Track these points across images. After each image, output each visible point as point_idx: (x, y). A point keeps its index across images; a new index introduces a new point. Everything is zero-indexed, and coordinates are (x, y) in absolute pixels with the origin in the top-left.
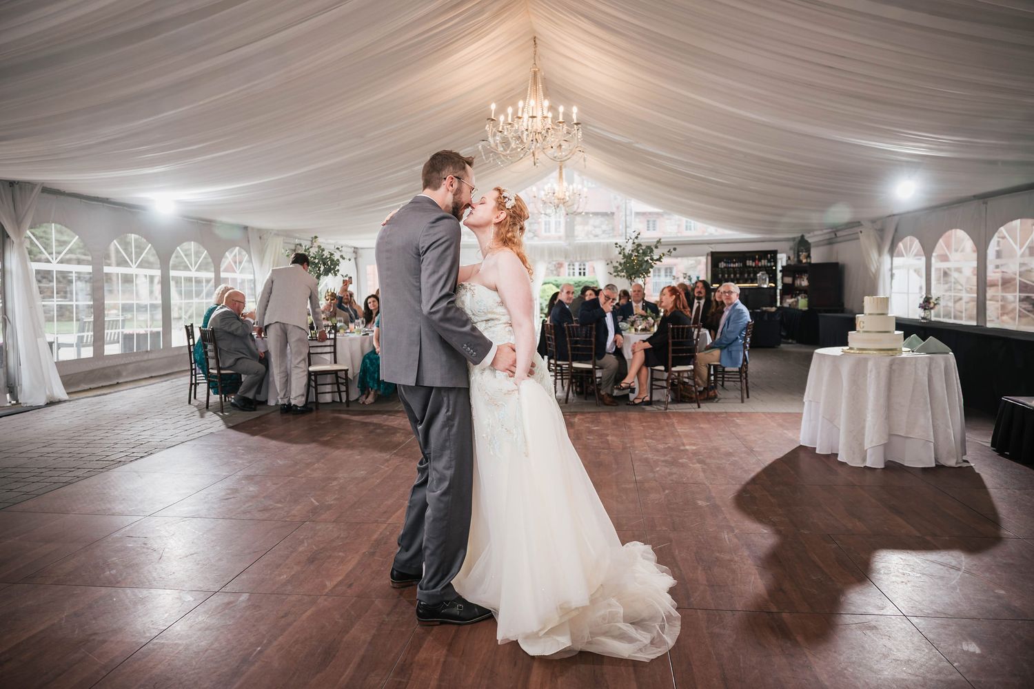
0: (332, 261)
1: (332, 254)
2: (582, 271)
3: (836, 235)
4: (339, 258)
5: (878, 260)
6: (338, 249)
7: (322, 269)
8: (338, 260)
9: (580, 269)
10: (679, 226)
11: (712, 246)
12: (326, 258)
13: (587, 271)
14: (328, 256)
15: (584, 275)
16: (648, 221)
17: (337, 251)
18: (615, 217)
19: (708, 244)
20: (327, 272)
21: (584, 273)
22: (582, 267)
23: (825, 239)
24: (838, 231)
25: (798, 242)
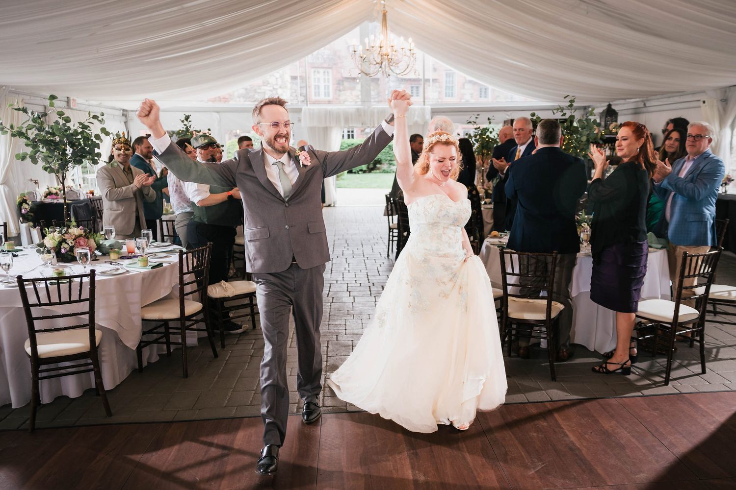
0: (87, 138)
1: (84, 127)
2: (351, 133)
3: (645, 104)
4: (99, 132)
5: (720, 132)
6: (95, 117)
7: (69, 151)
8: (97, 137)
9: (349, 132)
10: (440, 93)
11: (509, 113)
12: (76, 133)
13: (355, 134)
14: (80, 130)
15: (353, 137)
16: (412, 87)
17: (95, 121)
18: (379, 82)
19: (505, 111)
20: (78, 159)
21: (353, 135)
22: (351, 130)
23: (629, 108)
24: (648, 100)
25: (606, 111)
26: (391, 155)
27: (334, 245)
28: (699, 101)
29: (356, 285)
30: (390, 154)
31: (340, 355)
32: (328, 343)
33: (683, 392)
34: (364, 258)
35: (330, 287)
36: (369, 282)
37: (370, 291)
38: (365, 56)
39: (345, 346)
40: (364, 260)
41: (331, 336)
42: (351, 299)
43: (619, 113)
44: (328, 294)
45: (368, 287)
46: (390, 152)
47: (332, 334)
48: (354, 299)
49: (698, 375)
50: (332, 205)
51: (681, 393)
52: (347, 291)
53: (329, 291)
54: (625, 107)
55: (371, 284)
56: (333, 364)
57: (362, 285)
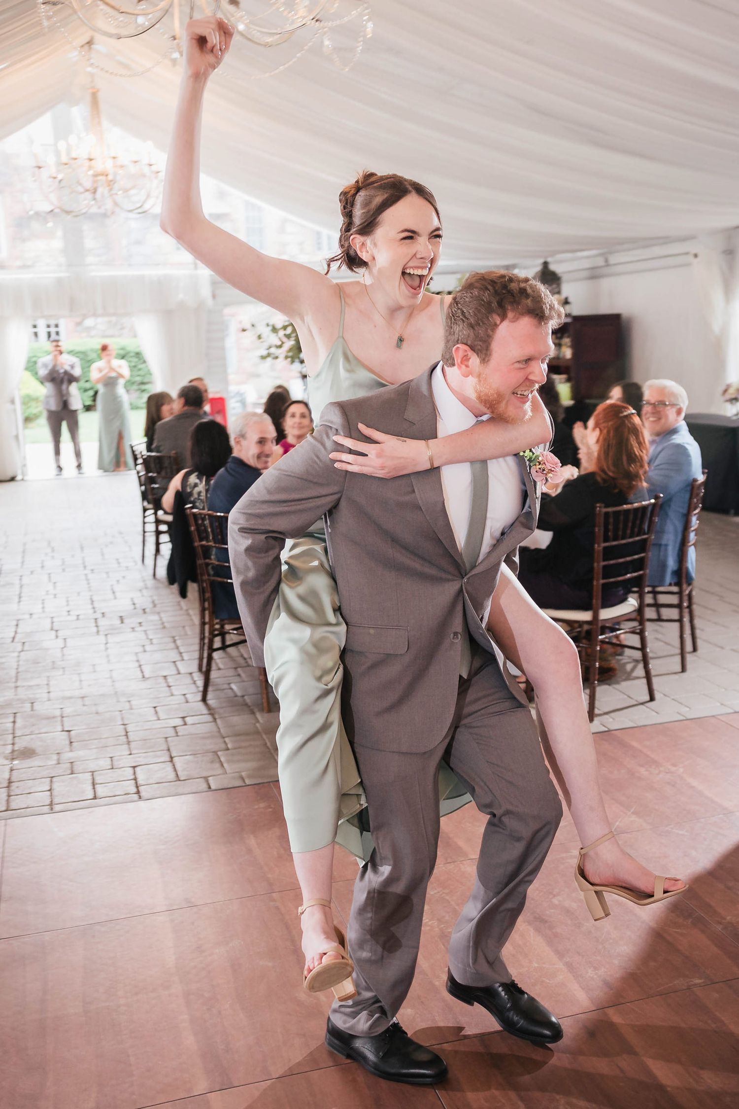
9: (48, 326)
22: (52, 322)
23: (581, 267)
24: (611, 253)
25: (540, 274)
26: (141, 373)
27: (24, 552)
28: (687, 254)
29: (69, 618)
30: (140, 370)
31: (37, 732)
32: (15, 717)
33: (612, 728)
34: (86, 572)
35: (17, 625)
36: (95, 612)
37: (97, 626)
38: (60, 177)
39: (48, 718)
40: (86, 575)
41: (20, 705)
42: (60, 643)
43: (564, 278)
44: (14, 638)
45: (93, 621)
46: (140, 366)
47: (22, 701)
48: (65, 642)
49: (642, 704)
50: (19, 478)
51: (609, 731)
52: (52, 629)
53: (16, 632)
54: (576, 265)
55: (98, 615)
56: (25, 748)
57: (81, 617)
